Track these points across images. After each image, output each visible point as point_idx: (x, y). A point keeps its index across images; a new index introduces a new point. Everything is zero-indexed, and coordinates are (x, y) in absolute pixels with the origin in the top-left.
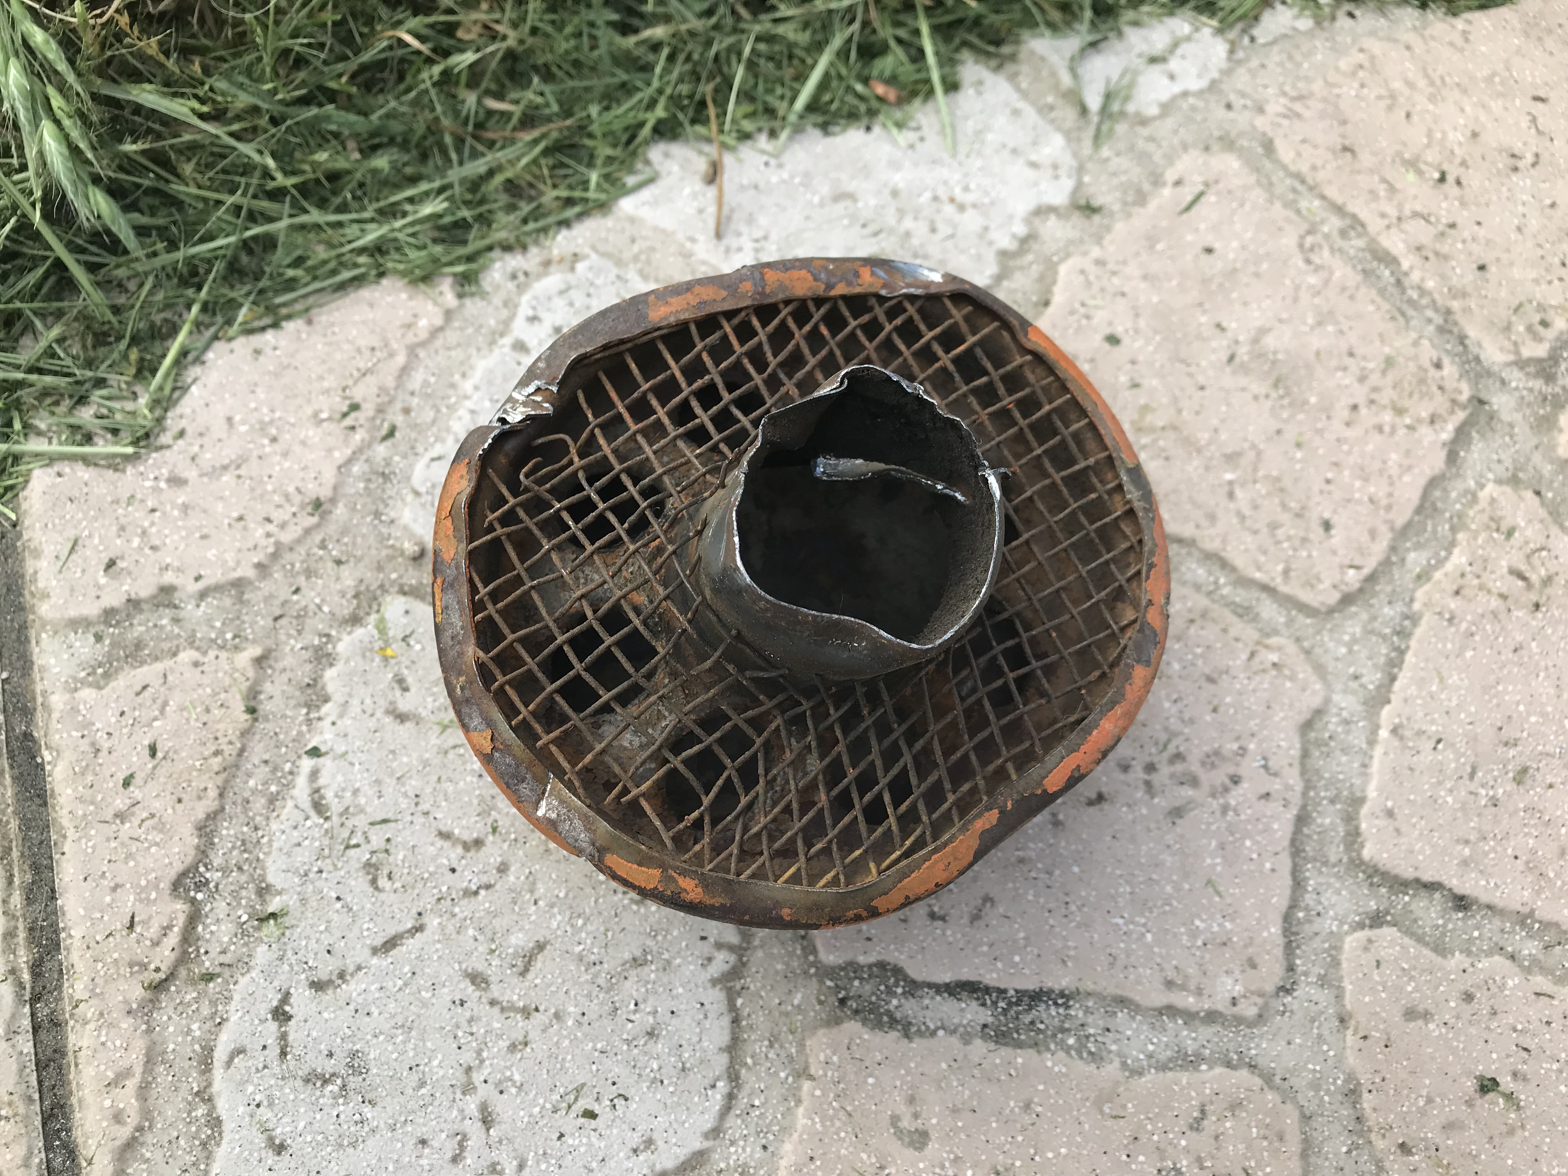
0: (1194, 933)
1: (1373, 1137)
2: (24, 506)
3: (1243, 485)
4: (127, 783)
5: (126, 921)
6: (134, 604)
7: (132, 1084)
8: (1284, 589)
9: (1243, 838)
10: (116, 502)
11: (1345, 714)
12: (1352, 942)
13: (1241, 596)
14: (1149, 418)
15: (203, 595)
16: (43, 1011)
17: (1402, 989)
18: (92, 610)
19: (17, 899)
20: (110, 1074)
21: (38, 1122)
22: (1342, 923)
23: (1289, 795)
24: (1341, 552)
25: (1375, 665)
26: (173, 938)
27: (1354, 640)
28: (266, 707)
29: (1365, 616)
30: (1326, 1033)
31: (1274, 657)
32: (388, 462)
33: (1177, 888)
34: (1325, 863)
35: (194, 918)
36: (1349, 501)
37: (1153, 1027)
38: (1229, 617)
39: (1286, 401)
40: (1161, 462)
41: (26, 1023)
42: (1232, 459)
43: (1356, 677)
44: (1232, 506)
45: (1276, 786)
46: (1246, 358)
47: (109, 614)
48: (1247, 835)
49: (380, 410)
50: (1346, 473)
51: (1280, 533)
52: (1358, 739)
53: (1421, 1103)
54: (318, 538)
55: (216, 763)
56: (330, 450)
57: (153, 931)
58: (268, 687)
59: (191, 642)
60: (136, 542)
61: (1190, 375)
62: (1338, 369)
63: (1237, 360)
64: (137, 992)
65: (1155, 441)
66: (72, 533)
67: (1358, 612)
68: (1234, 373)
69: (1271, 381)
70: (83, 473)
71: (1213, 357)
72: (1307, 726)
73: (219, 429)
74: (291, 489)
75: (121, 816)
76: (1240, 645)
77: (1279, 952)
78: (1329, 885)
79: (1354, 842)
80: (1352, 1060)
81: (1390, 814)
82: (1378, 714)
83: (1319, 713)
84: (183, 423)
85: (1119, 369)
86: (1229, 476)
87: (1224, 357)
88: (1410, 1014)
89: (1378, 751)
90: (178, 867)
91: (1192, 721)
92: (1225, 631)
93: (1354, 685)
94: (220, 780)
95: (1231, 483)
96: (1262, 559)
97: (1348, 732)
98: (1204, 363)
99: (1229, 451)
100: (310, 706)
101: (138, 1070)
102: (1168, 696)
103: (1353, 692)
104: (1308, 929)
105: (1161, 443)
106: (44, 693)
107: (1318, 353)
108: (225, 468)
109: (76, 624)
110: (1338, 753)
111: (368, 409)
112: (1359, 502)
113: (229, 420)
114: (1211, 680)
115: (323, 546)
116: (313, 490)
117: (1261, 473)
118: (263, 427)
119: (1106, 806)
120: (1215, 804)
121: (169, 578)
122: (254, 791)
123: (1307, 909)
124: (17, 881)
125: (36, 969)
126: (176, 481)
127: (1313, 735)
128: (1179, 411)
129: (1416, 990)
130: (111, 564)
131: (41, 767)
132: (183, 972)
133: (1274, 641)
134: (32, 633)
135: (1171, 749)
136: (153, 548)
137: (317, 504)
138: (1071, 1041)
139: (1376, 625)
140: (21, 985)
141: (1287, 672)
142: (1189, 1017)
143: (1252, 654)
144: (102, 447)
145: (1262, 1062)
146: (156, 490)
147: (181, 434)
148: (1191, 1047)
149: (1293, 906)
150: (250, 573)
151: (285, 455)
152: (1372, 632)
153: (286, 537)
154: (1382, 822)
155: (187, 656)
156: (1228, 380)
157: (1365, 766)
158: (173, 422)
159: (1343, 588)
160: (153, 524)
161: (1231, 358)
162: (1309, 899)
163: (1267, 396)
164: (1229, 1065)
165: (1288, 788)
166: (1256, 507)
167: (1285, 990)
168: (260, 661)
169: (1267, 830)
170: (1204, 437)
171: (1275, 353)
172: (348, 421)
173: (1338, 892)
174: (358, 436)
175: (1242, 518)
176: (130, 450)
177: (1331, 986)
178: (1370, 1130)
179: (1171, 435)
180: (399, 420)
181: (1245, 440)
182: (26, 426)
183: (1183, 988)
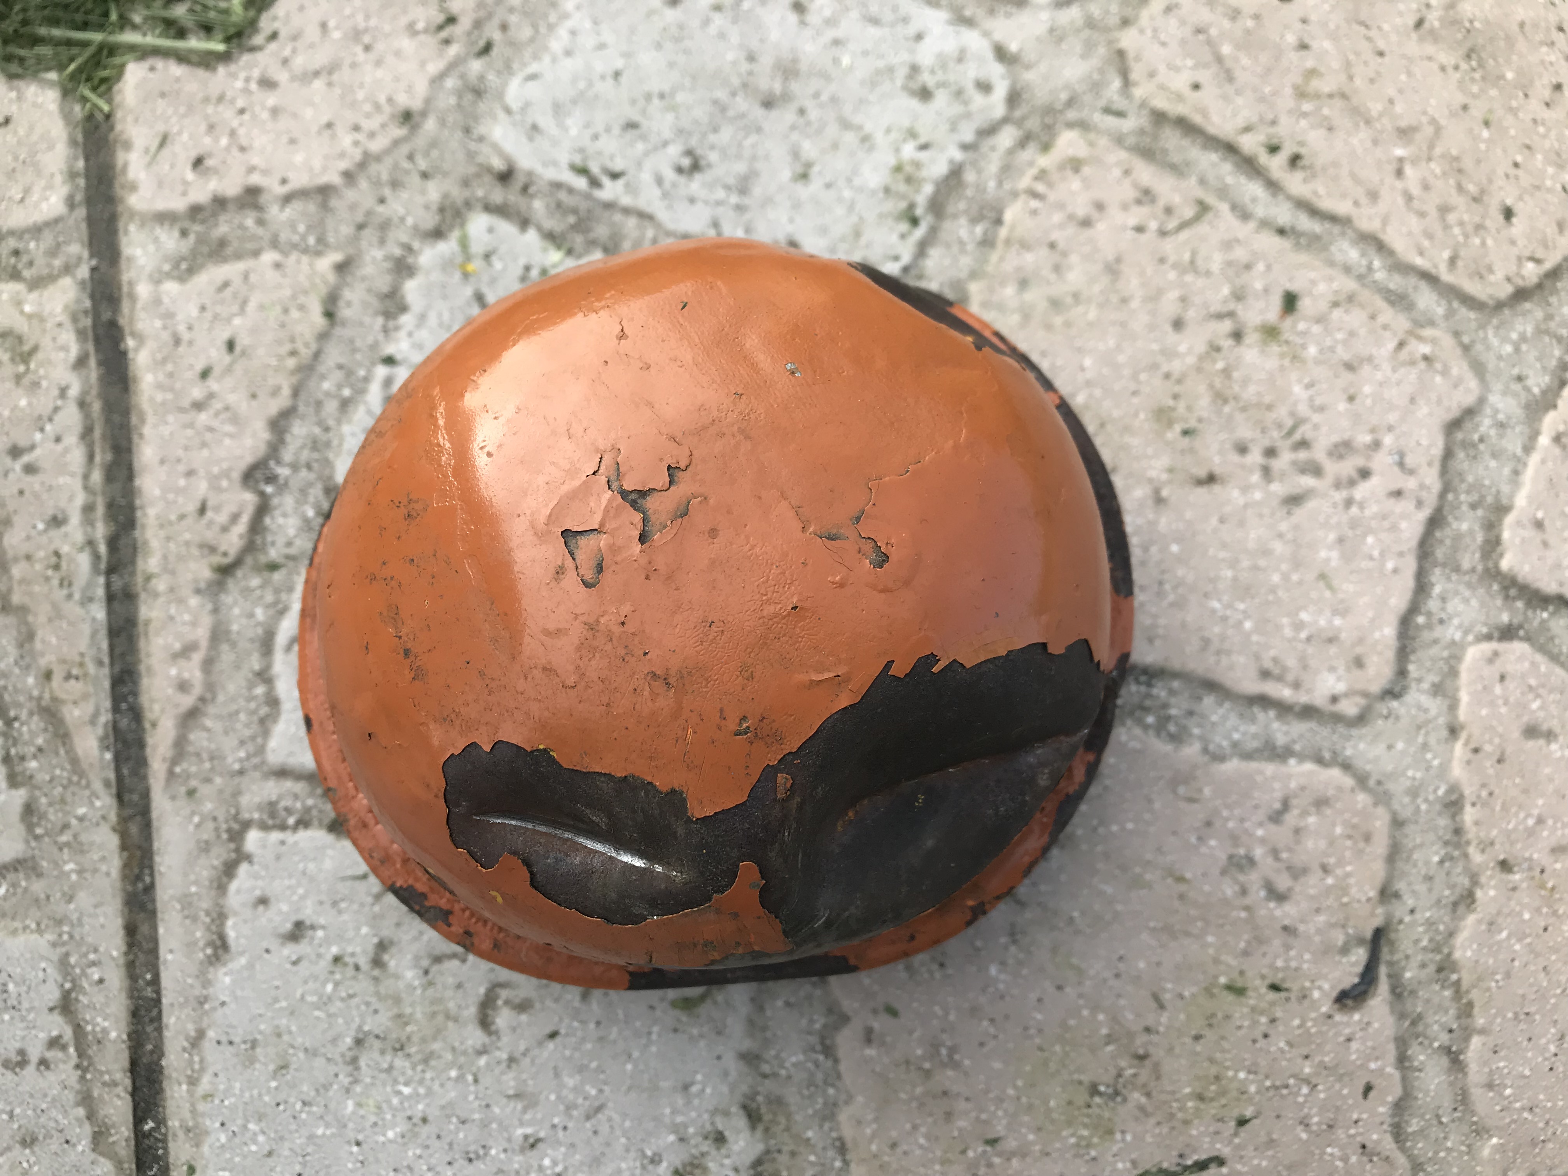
0: (1299, 626)
1: (1471, 850)
2: (117, 99)
3: (1415, 162)
4: (205, 374)
5: (198, 505)
6: (220, 203)
7: (197, 657)
8: (1446, 277)
9: (1365, 535)
10: (206, 100)
11: (1501, 417)
12: (1474, 653)
13: (1396, 282)
14: (1315, 84)
15: (287, 199)
16: (118, 583)
17: (1525, 706)
18: (179, 204)
19: (97, 476)
20: (177, 646)
21: (107, 684)
22: (1466, 632)
23: (1424, 494)
24: (1521, 242)
25: (1544, 368)
26: (242, 527)
27: (1523, 338)
28: (344, 312)
29: (1539, 314)
30: (1432, 741)
31: (1426, 349)
32: (482, 78)
33: (1286, 577)
34: (1457, 569)
35: (263, 509)
36: (1538, 188)
37: (1241, 716)
38: (1380, 303)
39: (1477, 76)
40: (1322, 132)
41: (100, 592)
42: (1405, 133)
43: (1520, 379)
44: (1399, 184)
45: (1410, 484)
46: (1436, 24)
47: (195, 211)
48: (1370, 531)
49: (478, 24)
50: (1539, 157)
51: (1452, 218)
52: (1513, 443)
53: (1531, 822)
54: (405, 149)
55: (291, 363)
56: (423, 64)
57: (222, 518)
58: (347, 294)
59: (275, 244)
60: (224, 141)
61: (1369, 39)
62: (1542, 43)
63: (1427, 25)
64: (206, 574)
65: (1319, 109)
66: (161, 127)
67: (1534, 312)
68: (1421, 40)
69: (1462, 51)
70: (176, 70)
71: (1398, 21)
72: (1454, 426)
73: (312, 33)
74: (382, 99)
75: (198, 406)
76: (1388, 334)
77: (1390, 654)
78: (1457, 593)
79: (1493, 550)
80: (1457, 771)
81: (1539, 525)
82: (1540, 420)
83: (1470, 412)
84: (276, 25)
85: (1286, 27)
86: (1399, 152)
87: (1411, 21)
88: (1531, 732)
89: (1534, 460)
90: (249, 459)
91: (1321, 409)
92: (1373, 317)
93: (1516, 387)
94: (294, 380)
95: (1401, 160)
96: (1426, 243)
97: (1501, 436)
98: (1386, 27)
99: (1403, 124)
100: (388, 315)
101: (204, 644)
102: (1299, 381)
103: (1516, 395)
104: (1426, 636)
105: (1326, 111)
106: (130, 283)
107: (1522, 25)
108: (317, 74)
109: (164, 218)
110: (1487, 457)
111: (465, 23)
112: (1550, 190)
113: (324, 26)
114: (1350, 367)
115: (411, 157)
116: (403, 100)
117: (1438, 151)
118: (356, 35)
119: (1216, 488)
120: (1339, 496)
121: (255, 179)
122: (328, 394)
123: (1429, 614)
124: (98, 459)
125: (113, 543)
126: (267, 83)
127: (1459, 436)
128: (1351, 78)
129: (1541, 708)
130: (198, 162)
131: (124, 354)
132: (249, 560)
133: (1428, 332)
134: (121, 225)
135: (1297, 436)
136: (242, 149)
137: (407, 117)
138: (1150, 719)
139: (1552, 325)
140: (96, 557)
141: (1438, 366)
142: (1284, 709)
143: (1401, 345)
144: (195, 43)
145: (1358, 763)
146: (246, 91)
147: (274, 36)
148: (1281, 739)
149: (1413, 609)
150: (334, 178)
151: (379, 63)
152: (1547, 332)
153: (376, 146)
154: (1530, 533)
155: (269, 257)
156: (1413, 46)
157: (1516, 473)
158: (266, 23)
159: (1520, 283)
160: (241, 125)
161: (1419, 24)
162: (1433, 604)
163: (1456, 68)
164: (1320, 761)
165: (1422, 486)
166: (1426, 187)
167: (1392, 693)
168: (342, 268)
169: (1394, 528)
170: (1375, 108)
171: (1471, 22)
172: (444, 34)
173: (1466, 601)
174: (453, 50)
175: (1409, 198)
176: (221, 47)
177: (1445, 696)
178: (1468, 843)
179: (1338, 103)
180: (497, 36)
181: (1425, 113)
182: (121, 17)
183: (1280, 679)
